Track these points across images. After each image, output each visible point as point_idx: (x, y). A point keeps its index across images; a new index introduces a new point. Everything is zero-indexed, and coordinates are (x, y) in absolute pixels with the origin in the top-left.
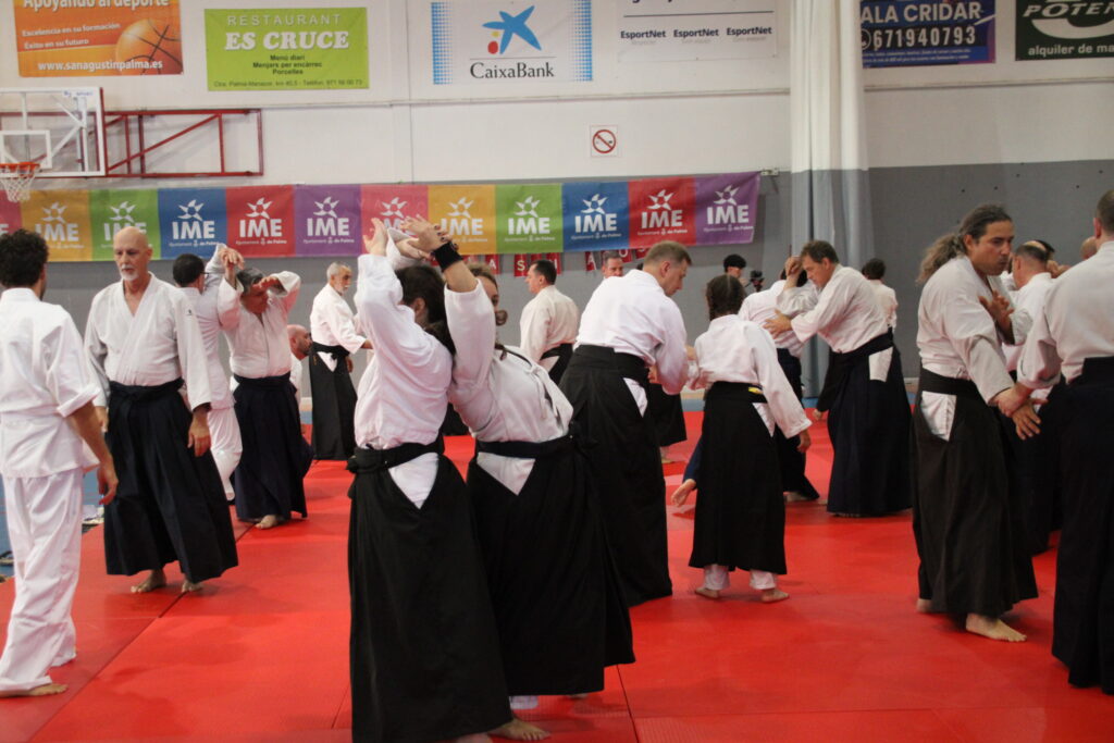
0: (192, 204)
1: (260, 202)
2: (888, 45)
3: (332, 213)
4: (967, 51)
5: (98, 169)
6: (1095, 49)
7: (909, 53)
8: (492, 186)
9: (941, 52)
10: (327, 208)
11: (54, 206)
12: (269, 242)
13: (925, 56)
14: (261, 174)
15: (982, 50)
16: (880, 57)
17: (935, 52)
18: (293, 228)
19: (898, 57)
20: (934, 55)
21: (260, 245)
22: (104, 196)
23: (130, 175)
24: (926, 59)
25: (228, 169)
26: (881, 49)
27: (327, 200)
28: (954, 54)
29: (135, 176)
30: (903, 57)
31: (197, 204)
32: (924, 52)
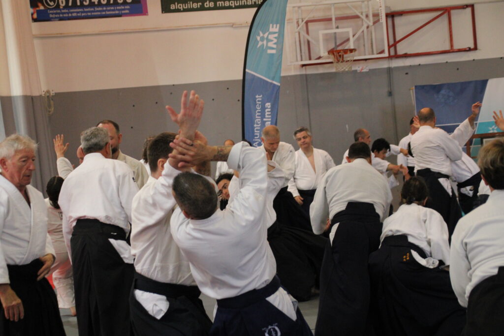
2: (70, 4)
4: (128, 7)
6: (215, 4)
7: (86, 10)
9: (109, 8)
13: (97, 11)
15: (138, 6)
16: (65, 13)
17: (105, 9)
19: (78, 12)
20: (103, 11)
24: (99, 13)
26: (65, 7)
28: (119, 10)
30: (82, 12)
32: (97, 9)
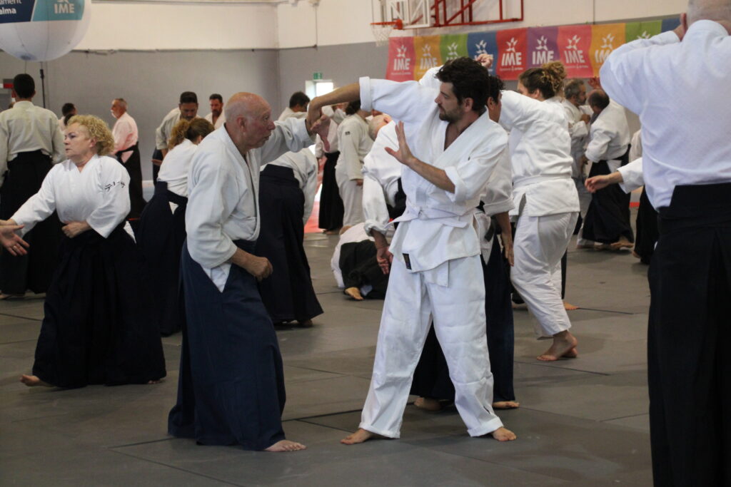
0: (481, 43)
1: (512, 40)
3: (545, 48)
5: (427, 22)
8: (624, 24)
10: (543, 44)
11: (426, 47)
12: (516, 69)
14: (522, 19)
18: (526, 58)
21: (511, 71)
22: (446, 40)
23: (463, 23)
25: (504, 17)
27: (542, 38)
29: (467, 24)
31: (484, 43)
